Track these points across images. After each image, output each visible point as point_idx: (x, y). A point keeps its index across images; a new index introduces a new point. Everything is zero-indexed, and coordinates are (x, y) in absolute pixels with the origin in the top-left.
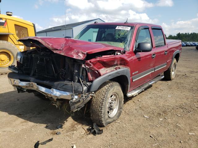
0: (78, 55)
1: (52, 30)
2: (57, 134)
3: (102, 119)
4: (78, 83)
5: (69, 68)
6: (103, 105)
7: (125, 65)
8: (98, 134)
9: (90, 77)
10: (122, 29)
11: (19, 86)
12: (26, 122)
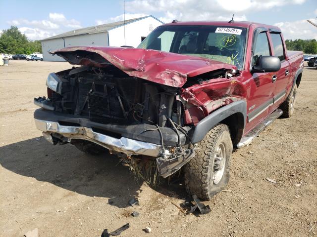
0: (172, 79)
1: (74, 35)
2: (132, 215)
3: (207, 188)
4: (166, 128)
5: (150, 101)
6: (209, 164)
7: (240, 95)
8: (204, 214)
9: (189, 118)
10: (227, 32)
11: (58, 134)
12: (71, 195)
